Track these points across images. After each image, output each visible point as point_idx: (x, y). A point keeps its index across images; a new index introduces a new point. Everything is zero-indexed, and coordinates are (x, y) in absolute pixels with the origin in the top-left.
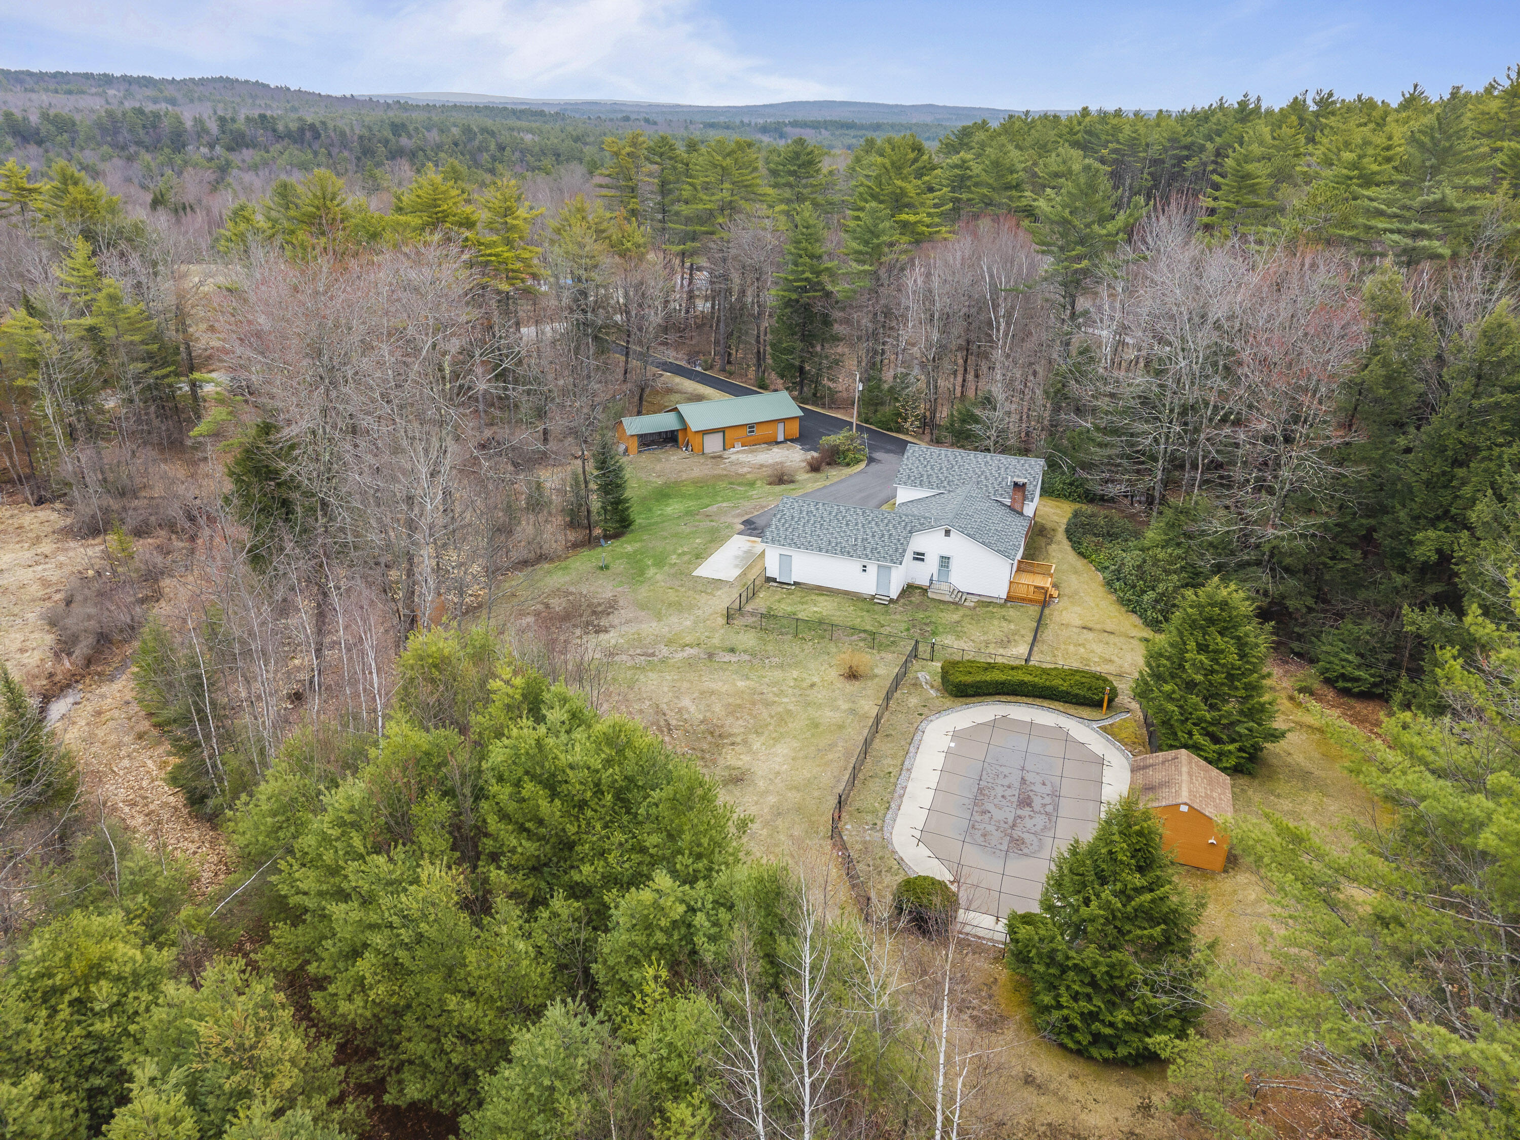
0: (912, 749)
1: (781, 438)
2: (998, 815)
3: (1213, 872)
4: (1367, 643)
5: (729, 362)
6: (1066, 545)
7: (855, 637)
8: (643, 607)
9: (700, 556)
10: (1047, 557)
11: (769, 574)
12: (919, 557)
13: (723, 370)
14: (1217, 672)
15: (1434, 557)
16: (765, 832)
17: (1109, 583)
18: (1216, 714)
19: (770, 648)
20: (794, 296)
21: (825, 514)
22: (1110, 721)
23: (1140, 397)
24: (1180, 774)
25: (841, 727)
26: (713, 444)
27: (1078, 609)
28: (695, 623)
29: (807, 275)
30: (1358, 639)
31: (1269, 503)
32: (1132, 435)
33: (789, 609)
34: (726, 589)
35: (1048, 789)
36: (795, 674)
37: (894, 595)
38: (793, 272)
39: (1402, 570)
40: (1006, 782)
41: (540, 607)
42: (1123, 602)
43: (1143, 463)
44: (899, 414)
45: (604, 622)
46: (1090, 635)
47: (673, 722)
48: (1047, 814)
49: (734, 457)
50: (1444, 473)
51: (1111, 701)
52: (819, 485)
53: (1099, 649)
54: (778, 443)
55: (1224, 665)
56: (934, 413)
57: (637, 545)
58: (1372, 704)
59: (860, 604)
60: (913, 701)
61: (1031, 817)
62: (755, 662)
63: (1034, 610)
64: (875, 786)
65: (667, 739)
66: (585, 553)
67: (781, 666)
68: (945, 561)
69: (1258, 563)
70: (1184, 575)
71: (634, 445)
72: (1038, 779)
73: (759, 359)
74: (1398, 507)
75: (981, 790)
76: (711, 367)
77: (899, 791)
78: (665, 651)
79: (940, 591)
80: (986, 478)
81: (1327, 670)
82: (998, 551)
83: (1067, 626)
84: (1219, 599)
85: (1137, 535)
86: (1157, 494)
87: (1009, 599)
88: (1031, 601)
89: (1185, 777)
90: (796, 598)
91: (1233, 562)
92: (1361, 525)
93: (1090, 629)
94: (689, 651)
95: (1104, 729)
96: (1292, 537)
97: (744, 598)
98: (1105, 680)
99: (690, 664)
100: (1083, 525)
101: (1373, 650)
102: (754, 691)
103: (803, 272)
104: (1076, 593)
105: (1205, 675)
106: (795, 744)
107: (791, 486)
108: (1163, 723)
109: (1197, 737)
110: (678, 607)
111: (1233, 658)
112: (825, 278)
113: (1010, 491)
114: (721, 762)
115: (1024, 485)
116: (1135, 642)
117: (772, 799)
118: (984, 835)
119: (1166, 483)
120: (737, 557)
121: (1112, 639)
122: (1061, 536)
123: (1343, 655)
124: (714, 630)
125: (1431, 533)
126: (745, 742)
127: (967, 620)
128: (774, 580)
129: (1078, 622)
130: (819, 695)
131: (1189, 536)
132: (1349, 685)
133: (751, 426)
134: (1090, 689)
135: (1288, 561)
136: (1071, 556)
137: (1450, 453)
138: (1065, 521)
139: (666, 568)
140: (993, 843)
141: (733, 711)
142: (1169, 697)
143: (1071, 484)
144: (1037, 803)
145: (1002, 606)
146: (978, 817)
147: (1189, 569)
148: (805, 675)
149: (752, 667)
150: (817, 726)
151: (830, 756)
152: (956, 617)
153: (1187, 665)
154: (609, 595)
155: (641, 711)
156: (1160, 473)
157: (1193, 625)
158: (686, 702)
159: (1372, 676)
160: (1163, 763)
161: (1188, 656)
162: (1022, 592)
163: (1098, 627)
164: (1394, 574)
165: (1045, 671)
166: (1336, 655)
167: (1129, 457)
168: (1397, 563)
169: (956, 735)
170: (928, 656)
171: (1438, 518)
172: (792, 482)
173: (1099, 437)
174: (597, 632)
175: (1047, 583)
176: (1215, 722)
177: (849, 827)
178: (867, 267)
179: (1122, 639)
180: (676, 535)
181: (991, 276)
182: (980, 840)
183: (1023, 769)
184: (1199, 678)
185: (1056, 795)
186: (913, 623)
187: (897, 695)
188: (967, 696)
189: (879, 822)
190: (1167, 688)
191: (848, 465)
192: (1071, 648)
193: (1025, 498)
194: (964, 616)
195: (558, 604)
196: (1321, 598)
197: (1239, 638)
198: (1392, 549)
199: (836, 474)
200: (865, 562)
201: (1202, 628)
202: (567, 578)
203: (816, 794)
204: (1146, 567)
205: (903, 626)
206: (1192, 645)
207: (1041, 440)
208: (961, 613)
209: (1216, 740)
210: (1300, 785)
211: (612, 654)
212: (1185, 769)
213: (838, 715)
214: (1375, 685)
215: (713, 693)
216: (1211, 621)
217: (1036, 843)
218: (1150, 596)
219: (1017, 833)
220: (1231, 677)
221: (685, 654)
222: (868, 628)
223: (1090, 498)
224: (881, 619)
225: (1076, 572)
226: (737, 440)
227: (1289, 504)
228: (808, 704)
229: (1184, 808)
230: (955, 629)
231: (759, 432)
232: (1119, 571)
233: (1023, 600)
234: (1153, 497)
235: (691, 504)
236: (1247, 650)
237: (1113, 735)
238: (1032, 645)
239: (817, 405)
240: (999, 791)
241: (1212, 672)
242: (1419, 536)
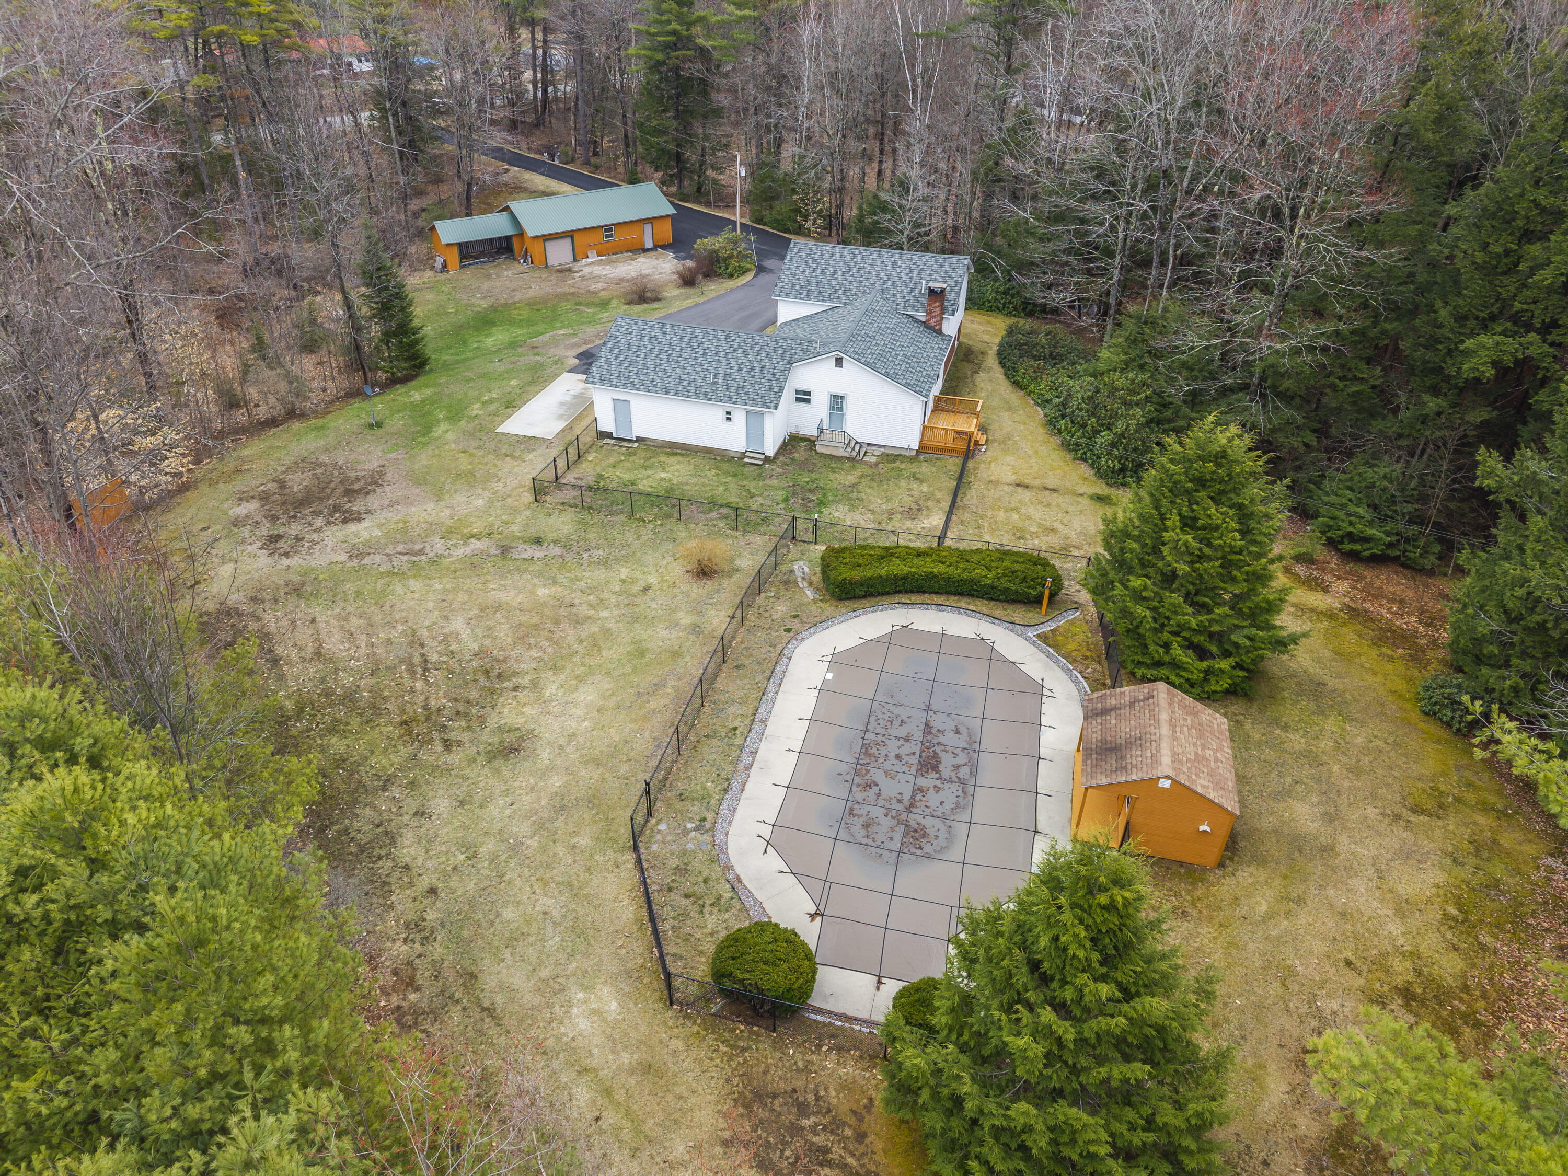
0: (771, 688)
1: (649, 244)
2: (889, 788)
3: (1203, 869)
4: (1384, 490)
5: (595, 154)
6: (998, 373)
7: (714, 514)
8: (419, 481)
9: (511, 405)
10: (973, 390)
11: (602, 427)
12: (803, 397)
13: (587, 163)
14: (1209, 558)
15: (1490, 373)
16: (534, 843)
17: (1051, 423)
18: (1203, 618)
19: (592, 535)
20: (660, 56)
21: (675, 340)
22: (1052, 626)
23: (1092, 169)
24: (1158, 725)
25: (676, 654)
26: (559, 253)
27: (1010, 459)
28: (490, 502)
29: (674, 26)
30: (1373, 485)
31: (1266, 305)
32: (1083, 221)
33: (627, 477)
34: (542, 450)
35: (962, 741)
36: (624, 572)
37: (770, 451)
38: (656, 22)
39: (1435, 391)
40: (902, 732)
41: (273, 487)
42: (1068, 447)
43: (1096, 259)
44: (798, 211)
45: (358, 506)
46: (1026, 495)
47: (434, 657)
48: (960, 781)
49: (586, 270)
50: (1507, 253)
51: (1052, 596)
52: (690, 302)
53: (1037, 513)
54: (645, 251)
55: (1216, 548)
56: (840, 207)
57: (429, 392)
58: (1384, 570)
59: (725, 466)
60: (781, 609)
61: (937, 789)
62: (568, 557)
63: (953, 464)
64: (711, 752)
65: (419, 685)
66: (356, 405)
67: (605, 563)
68: (837, 402)
69: (1245, 387)
70: (1149, 407)
71: (453, 257)
72: (949, 725)
73: (627, 146)
74: (1439, 303)
75: (866, 749)
76: (573, 160)
77: (746, 759)
78: (439, 546)
79: (831, 445)
80: (894, 285)
81: (1330, 527)
82: (907, 385)
83: (996, 483)
84: (1214, 448)
85: (1089, 356)
86: (1112, 301)
87: (922, 449)
88: (949, 451)
89: (1165, 730)
90: (638, 460)
91: (1213, 387)
92: (1384, 332)
93: (1026, 487)
94: (475, 544)
95: (1043, 637)
96: (1296, 352)
97: (561, 464)
98: (1045, 564)
99: (473, 564)
100: (1020, 345)
101: (1392, 501)
102: (560, 602)
103: (669, 22)
104: (1009, 436)
105: (1191, 563)
106: (606, 685)
107: (655, 305)
108: (1128, 631)
109: (1177, 652)
110: (470, 479)
111: (1235, 539)
112: (697, 30)
113: (924, 300)
114: (493, 720)
115: (943, 291)
116: (1085, 501)
117: (556, 782)
118: (866, 826)
119: (1124, 285)
120: (562, 404)
121: (1055, 499)
122: (991, 360)
123: (1353, 508)
124: (515, 511)
125: (1483, 338)
126: (535, 685)
127: (865, 481)
128: (609, 435)
129: (1012, 478)
130: (653, 604)
131: (1156, 354)
132: (1357, 547)
133: (608, 228)
134: (1024, 580)
135: (1287, 384)
136: (1004, 388)
137: (1520, 223)
138: (997, 340)
139: (463, 423)
140: (880, 837)
141: (524, 634)
142: (1138, 597)
143: (1006, 293)
144: (947, 762)
145: (912, 460)
146: (859, 796)
147: (1155, 399)
148: (638, 575)
149: (563, 566)
150: (641, 653)
151: (653, 705)
152: (851, 479)
153: (1165, 550)
154: (374, 464)
155: (389, 641)
156: (1116, 272)
157: (1175, 489)
158: (458, 624)
159: (1388, 534)
160: (1132, 704)
161: (1167, 535)
162: (938, 439)
163: (1037, 482)
164: (1426, 397)
165: (963, 555)
166: (1343, 506)
167: (1078, 253)
168: (1428, 382)
169: (837, 661)
170: (809, 537)
171: (1493, 318)
172: (657, 299)
173: (1041, 228)
174: (345, 521)
175: (969, 425)
176: (1201, 629)
177: (663, 827)
178: (747, 12)
179: (1068, 498)
180: (484, 376)
181: (905, 18)
182: (860, 834)
183: (928, 709)
184: (1183, 568)
185: (973, 749)
186: (794, 491)
187: (760, 600)
188: (854, 598)
189: (710, 816)
190: (1136, 583)
191: (731, 276)
192: (1001, 515)
193: (943, 310)
194: (863, 476)
195: (298, 482)
196: (1322, 432)
197: (1240, 507)
198: (1425, 362)
199: (713, 289)
200: (729, 407)
201: (1188, 492)
202: (321, 443)
203: (623, 769)
204: (1100, 399)
205: (780, 495)
206: (1173, 520)
207: (970, 238)
208: (858, 472)
209: (1202, 654)
210: (1312, 706)
211: (360, 555)
212: (1164, 716)
213: (675, 634)
214: (1390, 545)
215: (499, 608)
216: (1201, 482)
217: (943, 834)
218: (1105, 437)
219: (915, 819)
220: (1227, 564)
221: (468, 550)
222: (733, 499)
223: (1030, 309)
224: (752, 485)
225: (1010, 409)
226: (591, 247)
227: (1289, 306)
228: (636, 619)
229: (1165, 784)
230: (850, 497)
231: (619, 236)
232: (1064, 405)
233: (941, 450)
234: (1107, 305)
235: (520, 332)
236: (1253, 524)
237: (1057, 647)
238: (950, 513)
239: (700, 203)
240: (893, 747)
241: (1201, 558)
242: (1469, 343)
